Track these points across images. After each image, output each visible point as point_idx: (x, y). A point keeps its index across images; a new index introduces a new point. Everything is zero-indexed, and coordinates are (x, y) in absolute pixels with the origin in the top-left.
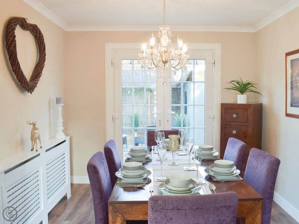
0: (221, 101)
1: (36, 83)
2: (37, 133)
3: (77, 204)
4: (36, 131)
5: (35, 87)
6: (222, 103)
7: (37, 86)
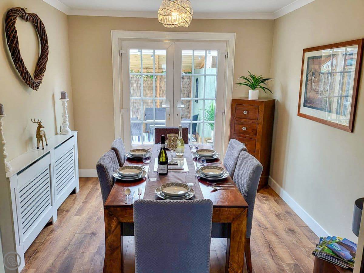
0: (233, 97)
1: (40, 79)
2: (42, 131)
3: (86, 198)
4: (41, 129)
5: (39, 84)
6: (233, 98)
7: (42, 82)
